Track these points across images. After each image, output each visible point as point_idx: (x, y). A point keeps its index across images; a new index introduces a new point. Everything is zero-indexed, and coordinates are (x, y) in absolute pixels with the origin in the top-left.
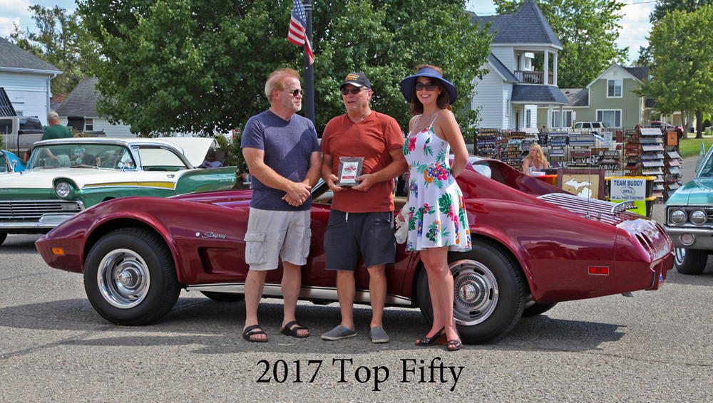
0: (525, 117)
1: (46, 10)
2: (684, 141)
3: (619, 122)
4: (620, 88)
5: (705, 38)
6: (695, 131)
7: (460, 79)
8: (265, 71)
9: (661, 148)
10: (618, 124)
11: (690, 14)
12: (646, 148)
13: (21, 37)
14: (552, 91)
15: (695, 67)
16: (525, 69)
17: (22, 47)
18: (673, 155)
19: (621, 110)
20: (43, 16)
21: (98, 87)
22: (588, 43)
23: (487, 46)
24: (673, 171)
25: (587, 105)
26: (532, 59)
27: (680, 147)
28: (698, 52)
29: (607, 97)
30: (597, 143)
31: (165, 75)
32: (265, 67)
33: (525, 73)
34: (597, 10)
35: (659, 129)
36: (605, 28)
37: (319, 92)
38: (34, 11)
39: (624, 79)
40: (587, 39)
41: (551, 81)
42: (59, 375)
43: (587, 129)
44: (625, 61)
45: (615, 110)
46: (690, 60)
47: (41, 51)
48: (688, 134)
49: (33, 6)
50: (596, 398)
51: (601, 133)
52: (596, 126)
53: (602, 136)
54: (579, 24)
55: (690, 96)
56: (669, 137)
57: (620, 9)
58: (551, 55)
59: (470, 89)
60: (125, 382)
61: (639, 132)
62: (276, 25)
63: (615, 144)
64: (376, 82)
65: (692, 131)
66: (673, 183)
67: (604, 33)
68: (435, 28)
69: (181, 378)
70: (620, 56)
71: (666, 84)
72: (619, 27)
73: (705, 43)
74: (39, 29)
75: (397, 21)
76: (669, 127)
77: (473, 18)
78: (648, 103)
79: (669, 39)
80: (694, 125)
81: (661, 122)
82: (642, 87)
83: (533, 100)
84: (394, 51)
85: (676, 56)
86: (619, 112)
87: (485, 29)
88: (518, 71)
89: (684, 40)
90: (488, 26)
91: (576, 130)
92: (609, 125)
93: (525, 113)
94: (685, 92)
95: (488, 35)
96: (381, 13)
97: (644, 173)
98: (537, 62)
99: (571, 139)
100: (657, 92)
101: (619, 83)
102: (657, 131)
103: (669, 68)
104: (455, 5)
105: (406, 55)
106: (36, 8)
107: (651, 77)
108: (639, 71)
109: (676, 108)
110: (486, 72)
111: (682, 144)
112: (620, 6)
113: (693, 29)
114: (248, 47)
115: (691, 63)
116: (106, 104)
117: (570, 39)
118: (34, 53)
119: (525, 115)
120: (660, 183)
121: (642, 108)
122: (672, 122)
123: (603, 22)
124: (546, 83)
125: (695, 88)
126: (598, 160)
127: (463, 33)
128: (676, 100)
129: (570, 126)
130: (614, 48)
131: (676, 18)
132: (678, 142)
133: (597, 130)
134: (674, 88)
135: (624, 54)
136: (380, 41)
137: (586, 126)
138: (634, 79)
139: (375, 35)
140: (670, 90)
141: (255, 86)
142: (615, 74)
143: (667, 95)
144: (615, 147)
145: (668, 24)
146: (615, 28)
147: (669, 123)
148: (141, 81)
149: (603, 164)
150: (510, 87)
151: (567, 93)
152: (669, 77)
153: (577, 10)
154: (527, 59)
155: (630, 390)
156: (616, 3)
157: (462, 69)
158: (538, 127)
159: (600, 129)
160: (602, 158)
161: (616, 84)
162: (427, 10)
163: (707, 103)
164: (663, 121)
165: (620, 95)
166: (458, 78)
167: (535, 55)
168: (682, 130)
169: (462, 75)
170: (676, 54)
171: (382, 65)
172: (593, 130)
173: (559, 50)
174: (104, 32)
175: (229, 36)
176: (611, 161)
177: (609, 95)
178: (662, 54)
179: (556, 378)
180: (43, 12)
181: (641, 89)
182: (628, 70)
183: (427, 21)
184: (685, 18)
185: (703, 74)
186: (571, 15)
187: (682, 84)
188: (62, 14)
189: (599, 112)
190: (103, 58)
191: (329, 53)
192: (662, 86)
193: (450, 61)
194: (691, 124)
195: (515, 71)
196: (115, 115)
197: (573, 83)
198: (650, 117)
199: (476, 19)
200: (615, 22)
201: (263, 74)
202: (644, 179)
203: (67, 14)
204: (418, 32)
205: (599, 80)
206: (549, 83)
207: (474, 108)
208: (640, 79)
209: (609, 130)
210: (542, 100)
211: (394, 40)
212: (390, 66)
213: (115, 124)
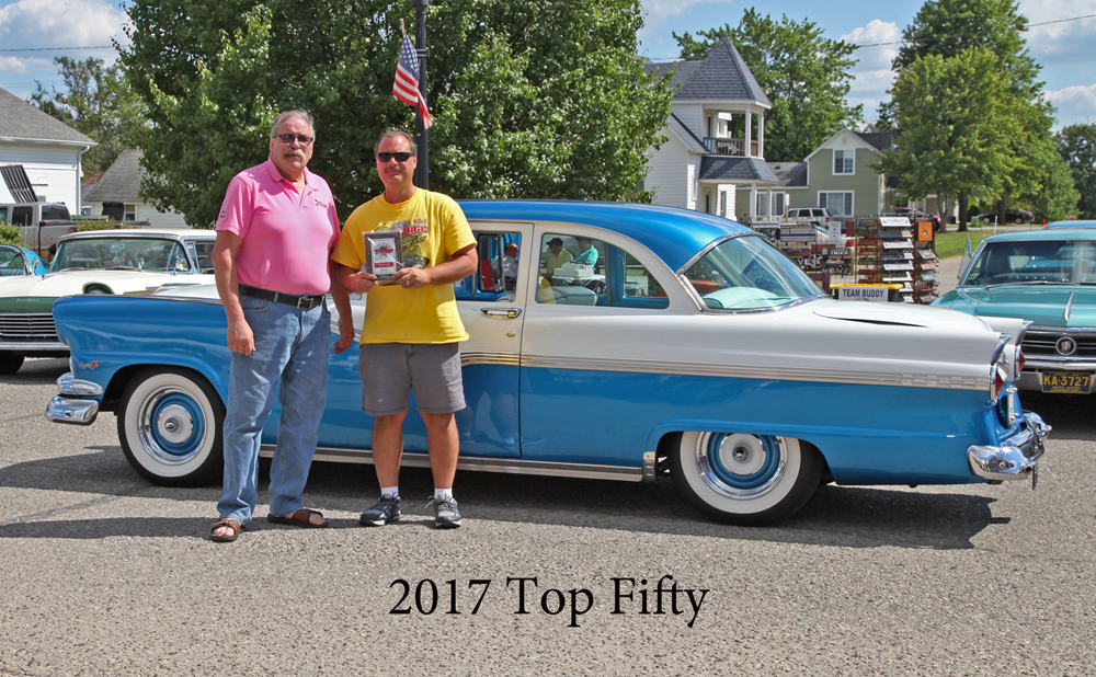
0: (719, 202)
1: (77, 63)
2: (942, 235)
3: (850, 208)
4: (851, 161)
5: (969, 93)
6: (958, 222)
7: (630, 149)
8: (364, 139)
9: (908, 244)
10: (848, 211)
11: (948, 60)
12: (888, 245)
13: (46, 98)
14: (756, 166)
15: (957, 133)
16: (719, 136)
17: (46, 111)
18: (925, 254)
19: (853, 192)
20: (72, 71)
21: (143, 162)
22: (807, 100)
23: (665, 104)
24: (926, 277)
25: (805, 184)
26: (728, 121)
27: (936, 243)
28: (962, 112)
29: (834, 173)
30: (819, 238)
31: (231, 145)
32: (363, 133)
33: (718, 140)
34: (819, 55)
35: (907, 219)
36: (831, 79)
37: (437, 166)
38: (61, 65)
39: (857, 150)
40: (806, 94)
41: (755, 153)
42: (90, 546)
43: (805, 218)
44: (858, 123)
45: (844, 192)
46: (950, 122)
47: (70, 116)
48: (947, 225)
49: (60, 58)
50: (817, 592)
51: (824, 223)
52: (818, 213)
53: (827, 228)
54: (793, 72)
55: (949, 172)
56: (920, 229)
57: (850, 52)
58: (754, 117)
59: (643, 163)
60: (175, 558)
61: (878, 223)
62: (379, 76)
63: (844, 238)
64: (515, 152)
65: (953, 221)
66: (926, 293)
67: (829, 86)
68: (594, 81)
69: (248, 554)
70: (851, 117)
71: (917, 155)
72: (850, 77)
73: (971, 99)
74: (68, 88)
75: (543, 70)
76: (920, 216)
77: (647, 66)
78: (890, 183)
79: (920, 93)
80: (956, 213)
81: (909, 208)
82: (883, 160)
83: (729, 177)
84: (538, 112)
85: (930, 117)
86: (850, 194)
87: (663, 81)
88: (710, 136)
89: (942, 95)
90: (667, 77)
91: (790, 219)
92: (836, 213)
93: (719, 195)
94: (944, 167)
95: (667, 90)
96: (523, 60)
97: (885, 280)
98: (736, 125)
99: (782, 232)
100: (904, 166)
101: (850, 155)
102: (904, 222)
103: (921, 134)
104: (623, 49)
105: (555, 116)
106: (64, 61)
107: (895, 146)
108: (878, 137)
109: (929, 189)
110: (665, 140)
111: (940, 240)
112: (851, 49)
113: (953, 80)
114: (341, 107)
115: (951, 127)
116: (153, 184)
117: (781, 94)
118: (61, 119)
119: (719, 198)
120: (908, 293)
121: (883, 190)
122: (924, 209)
123: (827, 71)
124: (748, 155)
125: (956, 161)
126: (821, 260)
127: (634, 87)
128: (931, 177)
129: (781, 214)
130: (843, 106)
131: (930, 65)
132: (933, 236)
133: (819, 219)
134: (928, 161)
135: (857, 114)
136: (519, 99)
137: (805, 213)
138: (871, 149)
139: (515, 90)
140: (922, 165)
141: (349, 159)
142: (844, 142)
143: (917, 171)
144: (845, 242)
145: (918, 74)
146: (845, 78)
147: (921, 210)
148: (199, 154)
149: (828, 267)
150: (699, 160)
151: (778, 168)
152: (921, 146)
153: (792, 55)
154: (721, 121)
155: (865, 580)
156: (846, 44)
157: (632, 136)
158: (736, 215)
159: (824, 218)
160: (826, 258)
161: (846, 156)
162: (584, 56)
163: (975, 183)
164: (912, 206)
165: (851, 171)
166: (627, 147)
167: (732, 115)
168: (939, 220)
169: (632, 144)
170: (929, 114)
171: (523, 130)
172: (814, 219)
173: (766, 110)
174: (155, 88)
175: (315, 93)
176: (838, 262)
177: (836, 171)
178: (909, 115)
179: (761, 564)
180: (73, 66)
181: (880, 163)
182: (863, 136)
183: (585, 69)
184: (939, 65)
185: (967, 142)
186: (783, 61)
187: (939, 155)
188: (98, 67)
189: (821, 194)
190: (150, 124)
191: (452, 113)
192: (910, 158)
193: (616, 124)
194: (952, 211)
195: (705, 138)
196: (164, 198)
197: (785, 154)
198: (894, 201)
199: (651, 67)
200: (845, 70)
201: (361, 143)
202: (885, 288)
203: (105, 66)
204: (572, 86)
205: (822, 150)
206: (752, 154)
207: (647, 188)
208: (880, 149)
209: (836, 219)
210: (742, 177)
211: (539, 96)
212: (533, 131)
213: (164, 211)
